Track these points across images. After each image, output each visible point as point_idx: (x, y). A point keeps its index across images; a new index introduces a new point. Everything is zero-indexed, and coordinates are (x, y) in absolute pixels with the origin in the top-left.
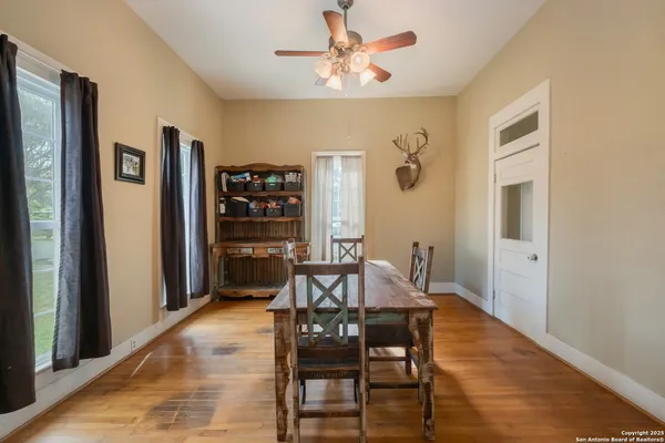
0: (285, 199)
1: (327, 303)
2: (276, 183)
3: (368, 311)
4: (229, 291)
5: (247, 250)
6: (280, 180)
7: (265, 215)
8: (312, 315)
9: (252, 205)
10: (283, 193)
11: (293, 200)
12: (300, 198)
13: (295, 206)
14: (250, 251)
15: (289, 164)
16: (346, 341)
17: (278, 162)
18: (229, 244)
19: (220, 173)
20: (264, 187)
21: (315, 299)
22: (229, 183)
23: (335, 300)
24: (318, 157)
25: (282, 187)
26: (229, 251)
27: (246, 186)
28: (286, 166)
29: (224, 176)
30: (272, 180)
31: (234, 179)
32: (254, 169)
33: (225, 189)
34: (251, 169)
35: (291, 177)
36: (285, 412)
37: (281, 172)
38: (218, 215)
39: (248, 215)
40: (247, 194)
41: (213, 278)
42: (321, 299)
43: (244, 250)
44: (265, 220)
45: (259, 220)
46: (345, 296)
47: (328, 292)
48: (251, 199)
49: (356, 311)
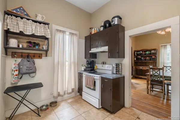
0: (151, 57)
1: (156, 74)
2: (149, 53)
3: (164, 76)
4: (137, 76)
5: (141, 68)
6: (150, 52)
7: (146, 60)
8: (153, 76)
9: (142, 58)
10: (150, 55)
11: (154, 57)
12: (155, 56)
13: (154, 58)
14: (142, 68)
15: (152, 48)
16: (160, 81)
17: (149, 48)
18: (137, 66)
19: (135, 52)
20: (145, 54)
21: (154, 73)
22: (137, 54)
23: (158, 74)
24: (162, 46)
25: (150, 54)
26: (137, 68)
27: (141, 54)
28: (151, 49)
29: (136, 52)
30: (147, 52)
31: (138, 53)
32: (143, 50)
33: (136, 55)
34: (142, 51)
35: (153, 52)
36: (148, 90)
37: (150, 51)
38: (134, 60)
39: (141, 60)
40: (141, 56)
41: (133, 73)
42: (155, 73)
43: (140, 68)
44: (146, 61)
45: (144, 61)
46: (160, 73)
47: (156, 72)
48: (142, 57)
49: (162, 76)
